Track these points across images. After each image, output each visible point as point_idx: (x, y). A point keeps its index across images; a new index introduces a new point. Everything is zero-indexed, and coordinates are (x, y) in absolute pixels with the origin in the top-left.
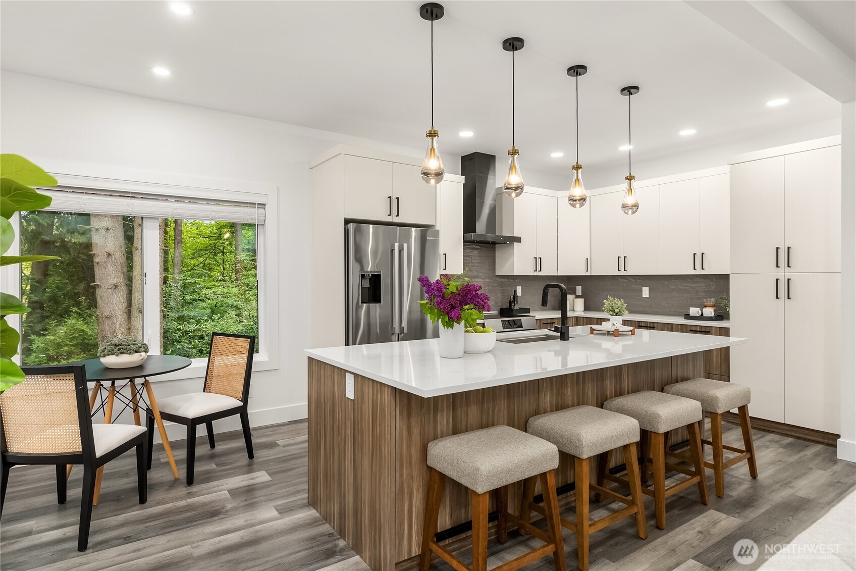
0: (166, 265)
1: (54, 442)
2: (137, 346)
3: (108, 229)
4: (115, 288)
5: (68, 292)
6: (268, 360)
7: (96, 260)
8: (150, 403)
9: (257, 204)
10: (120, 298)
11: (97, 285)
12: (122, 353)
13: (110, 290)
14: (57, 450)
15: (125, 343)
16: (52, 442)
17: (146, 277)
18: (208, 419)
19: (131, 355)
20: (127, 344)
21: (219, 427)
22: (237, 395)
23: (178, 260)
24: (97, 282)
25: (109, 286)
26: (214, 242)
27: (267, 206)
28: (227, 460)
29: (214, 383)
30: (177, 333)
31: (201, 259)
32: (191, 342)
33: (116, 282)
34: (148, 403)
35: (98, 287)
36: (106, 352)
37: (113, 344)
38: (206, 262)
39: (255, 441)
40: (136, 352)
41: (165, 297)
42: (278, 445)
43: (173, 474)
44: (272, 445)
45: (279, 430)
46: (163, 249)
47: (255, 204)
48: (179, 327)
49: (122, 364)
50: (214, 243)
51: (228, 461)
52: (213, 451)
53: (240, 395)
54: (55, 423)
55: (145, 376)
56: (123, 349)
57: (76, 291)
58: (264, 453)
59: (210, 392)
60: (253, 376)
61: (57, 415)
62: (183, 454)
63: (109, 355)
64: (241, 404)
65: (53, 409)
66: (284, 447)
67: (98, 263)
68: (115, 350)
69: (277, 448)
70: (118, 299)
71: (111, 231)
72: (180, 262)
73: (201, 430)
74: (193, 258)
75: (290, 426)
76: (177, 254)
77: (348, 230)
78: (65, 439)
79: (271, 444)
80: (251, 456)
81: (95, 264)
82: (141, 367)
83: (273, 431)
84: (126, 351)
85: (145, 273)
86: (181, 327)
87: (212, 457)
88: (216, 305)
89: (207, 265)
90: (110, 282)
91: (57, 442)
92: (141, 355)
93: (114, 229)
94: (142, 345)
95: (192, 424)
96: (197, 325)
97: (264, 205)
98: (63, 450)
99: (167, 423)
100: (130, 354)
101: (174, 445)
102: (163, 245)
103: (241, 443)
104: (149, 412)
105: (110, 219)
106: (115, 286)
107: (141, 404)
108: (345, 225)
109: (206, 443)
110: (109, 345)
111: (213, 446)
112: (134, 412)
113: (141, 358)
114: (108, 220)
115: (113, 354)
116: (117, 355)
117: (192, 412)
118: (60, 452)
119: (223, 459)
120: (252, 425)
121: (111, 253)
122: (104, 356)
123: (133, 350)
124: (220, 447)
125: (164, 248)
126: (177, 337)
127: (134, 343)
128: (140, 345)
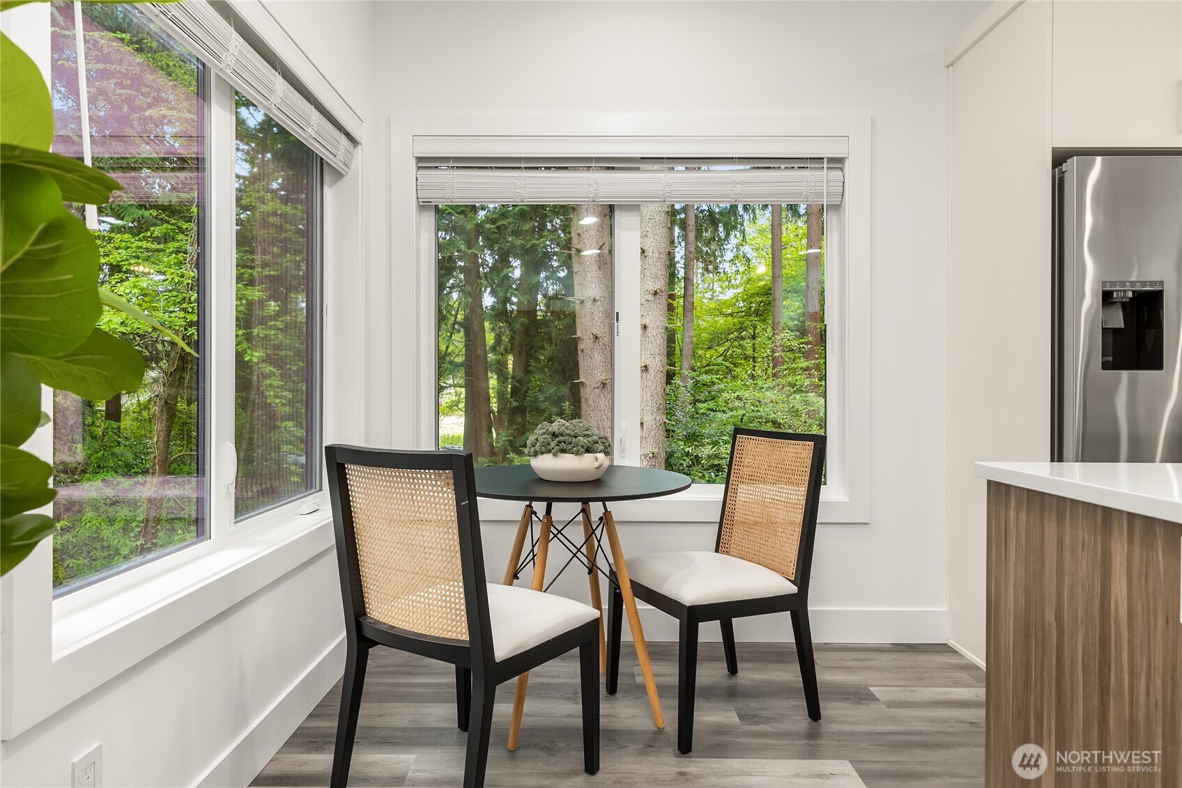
0: (672, 358)
1: (427, 612)
2: (589, 439)
3: (595, 300)
4: (603, 387)
5: (550, 394)
6: (847, 500)
7: (581, 346)
8: (613, 561)
9: (825, 160)
10: (609, 403)
11: (582, 382)
12: (563, 451)
13: (597, 391)
14: (432, 629)
15: (568, 432)
16: (425, 612)
17: (617, 320)
18: (726, 612)
19: (578, 457)
20: (572, 434)
21: (748, 630)
22: (784, 568)
23: (687, 350)
24: (582, 379)
25: (596, 384)
26: (740, 320)
27: (847, 162)
28: (763, 709)
29: (736, 536)
30: (684, 460)
31: (721, 349)
32: (704, 476)
33: (604, 378)
34: (611, 561)
35: (583, 385)
36: (538, 447)
37: (550, 433)
38: (728, 354)
39: (823, 676)
40: (588, 451)
41: (669, 404)
42: (872, 698)
43: (653, 716)
44: (860, 696)
45: (873, 660)
46: (667, 328)
47: (823, 159)
48: (687, 450)
49: (564, 472)
50: (740, 323)
51: (764, 713)
52: (733, 681)
53: (792, 569)
54: (429, 573)
55: (603, 500)
56: (565, 442)
57: (560, 394)
58: (843, 712)
59: (728, 553)
60: (820, 532)
61: (432, 556)
62: (671, 672)
63: (542, 453)
64: (793, 589)
65: (426, 544)
66: (891, 704)
67: (582, 350)
68: (553, 444)
69: (873, 705)
70: (606, 403)
71: (599, 303)
72: (690, 352)
73: (709, 632)
74: (710, 348)
75: (896, 655)
76: (687, 340)
77: (1061, 180)
78: (444, 609)
79: (856, 693)
80: (814, 713)
81: (579, 352)
82: (597, 483)
83: (858, 660)
84: (570, 447)
85: (617, 313)
86: (690, 449)
87: (732, 694)
88: (742, 419)
89: (730, 358)
90: (597, 379)
91: (431, 613)
92: (597, 459)
93: (602, 299)
94: (600, 438)
95: (692, 616)
96: (713, 448)
97: (840, 160)
98: (441, 632)
99: (642, 606)
100: (577, 453)
101: (656, 652)
102: (666, 321)
103: (791, 674)
104: (613, 577)
105: (597, 286)
106: (604, 384)
107: (601, 562)
108: (1053, 168)
109: (718, 660)
110: (544, 434)
111: (733, 670)
112: (589, 573)
113: (596, 464)
114: (595, 286)
115: (549, 452)
116: (555, 455)
117: (691, 593)
118: (437, 635)
119: (753, 704)
120: (818, 637)
121: (599, 335)
122: (536, 454)
123: (582, 447)
124: (748, 674)
125: (667, 325)
126: (685, 466)
127: (586, 432)
128: (596, 438)
